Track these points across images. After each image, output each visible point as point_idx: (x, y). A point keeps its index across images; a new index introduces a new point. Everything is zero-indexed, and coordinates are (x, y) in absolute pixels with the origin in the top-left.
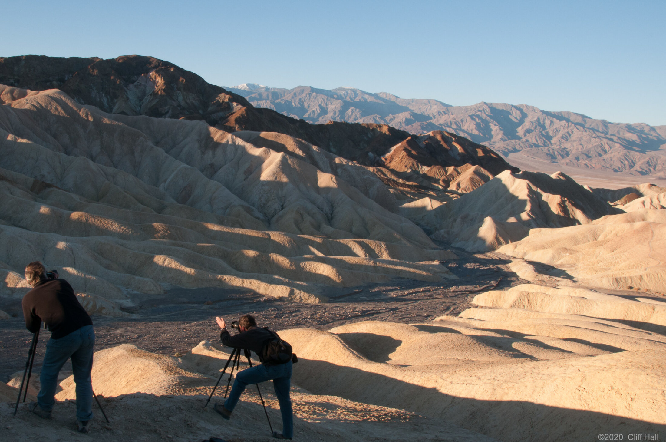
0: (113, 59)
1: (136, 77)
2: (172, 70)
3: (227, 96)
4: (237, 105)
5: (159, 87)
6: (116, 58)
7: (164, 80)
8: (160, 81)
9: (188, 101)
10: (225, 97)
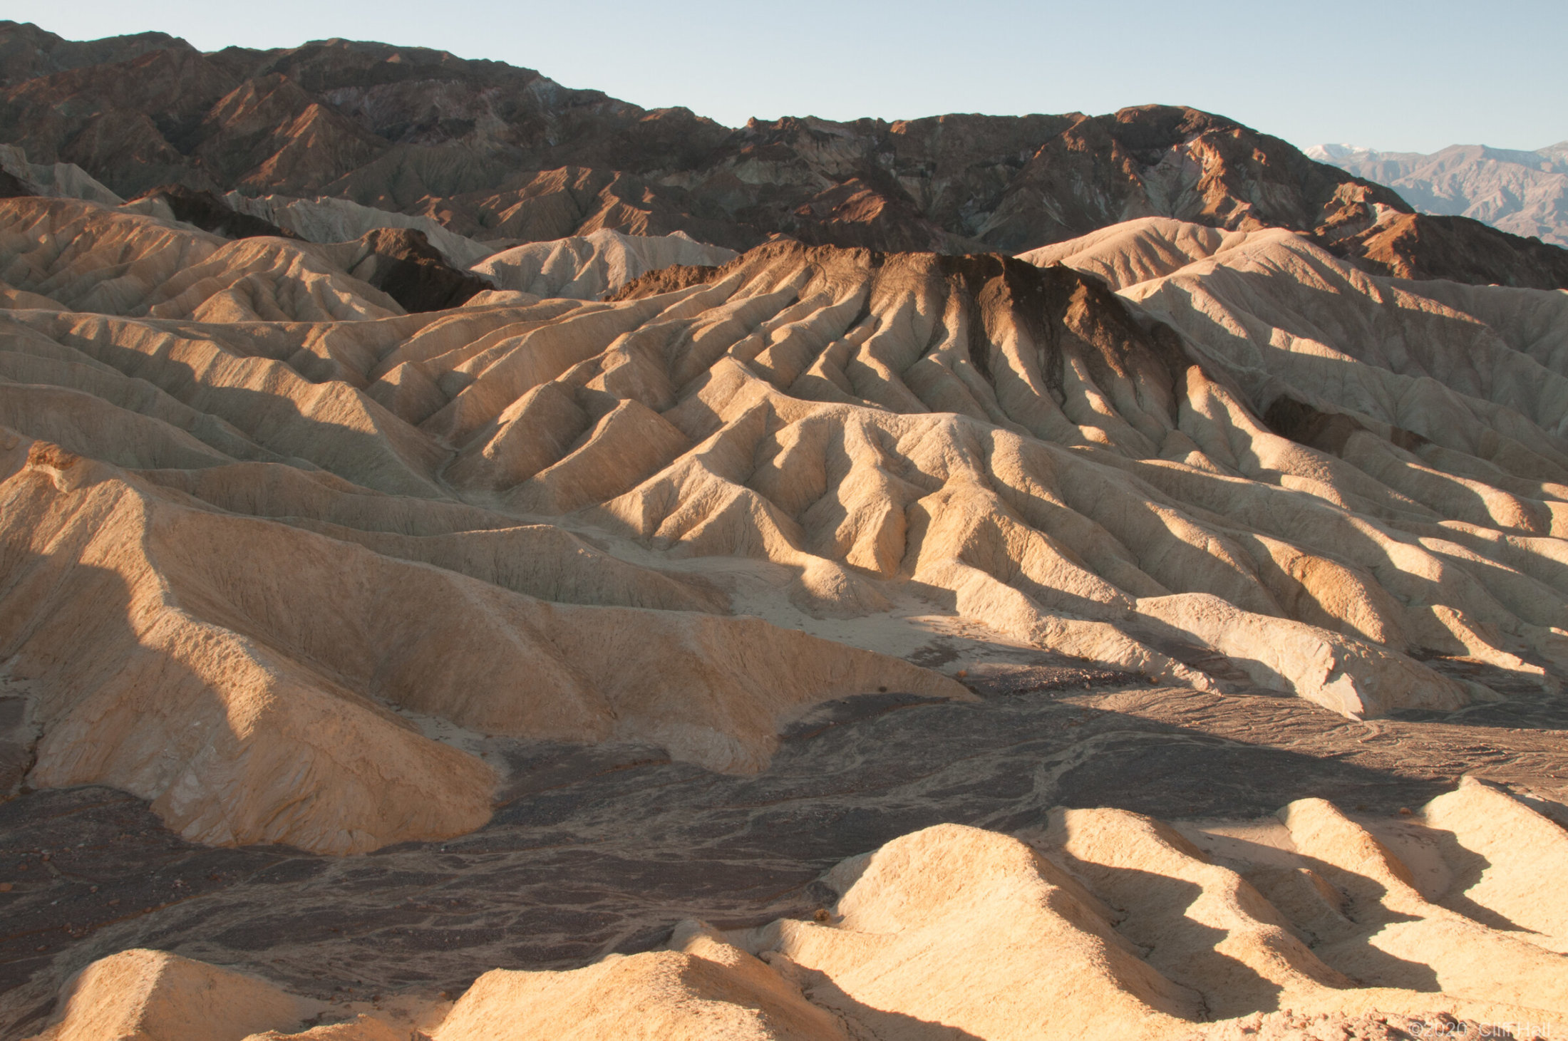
0: (1110, 116)
1: (1158, 151)
2: (1236, 135)
3: (1360, 189)
4: (1384, 210)
5: (1211, 173)
6: (1117, 114)
7: (1221, 157)
8: (1211, 159)
9: (1273, 201)
10: (1354, 191)
